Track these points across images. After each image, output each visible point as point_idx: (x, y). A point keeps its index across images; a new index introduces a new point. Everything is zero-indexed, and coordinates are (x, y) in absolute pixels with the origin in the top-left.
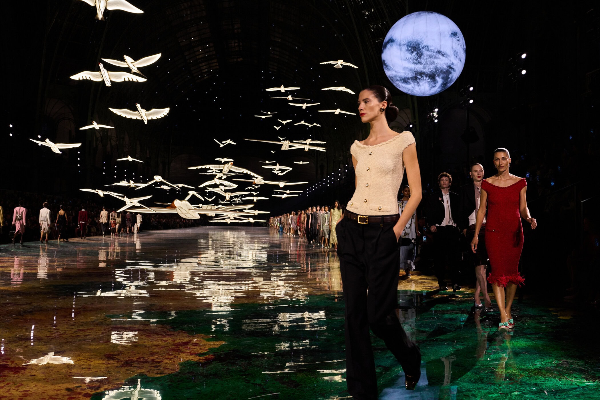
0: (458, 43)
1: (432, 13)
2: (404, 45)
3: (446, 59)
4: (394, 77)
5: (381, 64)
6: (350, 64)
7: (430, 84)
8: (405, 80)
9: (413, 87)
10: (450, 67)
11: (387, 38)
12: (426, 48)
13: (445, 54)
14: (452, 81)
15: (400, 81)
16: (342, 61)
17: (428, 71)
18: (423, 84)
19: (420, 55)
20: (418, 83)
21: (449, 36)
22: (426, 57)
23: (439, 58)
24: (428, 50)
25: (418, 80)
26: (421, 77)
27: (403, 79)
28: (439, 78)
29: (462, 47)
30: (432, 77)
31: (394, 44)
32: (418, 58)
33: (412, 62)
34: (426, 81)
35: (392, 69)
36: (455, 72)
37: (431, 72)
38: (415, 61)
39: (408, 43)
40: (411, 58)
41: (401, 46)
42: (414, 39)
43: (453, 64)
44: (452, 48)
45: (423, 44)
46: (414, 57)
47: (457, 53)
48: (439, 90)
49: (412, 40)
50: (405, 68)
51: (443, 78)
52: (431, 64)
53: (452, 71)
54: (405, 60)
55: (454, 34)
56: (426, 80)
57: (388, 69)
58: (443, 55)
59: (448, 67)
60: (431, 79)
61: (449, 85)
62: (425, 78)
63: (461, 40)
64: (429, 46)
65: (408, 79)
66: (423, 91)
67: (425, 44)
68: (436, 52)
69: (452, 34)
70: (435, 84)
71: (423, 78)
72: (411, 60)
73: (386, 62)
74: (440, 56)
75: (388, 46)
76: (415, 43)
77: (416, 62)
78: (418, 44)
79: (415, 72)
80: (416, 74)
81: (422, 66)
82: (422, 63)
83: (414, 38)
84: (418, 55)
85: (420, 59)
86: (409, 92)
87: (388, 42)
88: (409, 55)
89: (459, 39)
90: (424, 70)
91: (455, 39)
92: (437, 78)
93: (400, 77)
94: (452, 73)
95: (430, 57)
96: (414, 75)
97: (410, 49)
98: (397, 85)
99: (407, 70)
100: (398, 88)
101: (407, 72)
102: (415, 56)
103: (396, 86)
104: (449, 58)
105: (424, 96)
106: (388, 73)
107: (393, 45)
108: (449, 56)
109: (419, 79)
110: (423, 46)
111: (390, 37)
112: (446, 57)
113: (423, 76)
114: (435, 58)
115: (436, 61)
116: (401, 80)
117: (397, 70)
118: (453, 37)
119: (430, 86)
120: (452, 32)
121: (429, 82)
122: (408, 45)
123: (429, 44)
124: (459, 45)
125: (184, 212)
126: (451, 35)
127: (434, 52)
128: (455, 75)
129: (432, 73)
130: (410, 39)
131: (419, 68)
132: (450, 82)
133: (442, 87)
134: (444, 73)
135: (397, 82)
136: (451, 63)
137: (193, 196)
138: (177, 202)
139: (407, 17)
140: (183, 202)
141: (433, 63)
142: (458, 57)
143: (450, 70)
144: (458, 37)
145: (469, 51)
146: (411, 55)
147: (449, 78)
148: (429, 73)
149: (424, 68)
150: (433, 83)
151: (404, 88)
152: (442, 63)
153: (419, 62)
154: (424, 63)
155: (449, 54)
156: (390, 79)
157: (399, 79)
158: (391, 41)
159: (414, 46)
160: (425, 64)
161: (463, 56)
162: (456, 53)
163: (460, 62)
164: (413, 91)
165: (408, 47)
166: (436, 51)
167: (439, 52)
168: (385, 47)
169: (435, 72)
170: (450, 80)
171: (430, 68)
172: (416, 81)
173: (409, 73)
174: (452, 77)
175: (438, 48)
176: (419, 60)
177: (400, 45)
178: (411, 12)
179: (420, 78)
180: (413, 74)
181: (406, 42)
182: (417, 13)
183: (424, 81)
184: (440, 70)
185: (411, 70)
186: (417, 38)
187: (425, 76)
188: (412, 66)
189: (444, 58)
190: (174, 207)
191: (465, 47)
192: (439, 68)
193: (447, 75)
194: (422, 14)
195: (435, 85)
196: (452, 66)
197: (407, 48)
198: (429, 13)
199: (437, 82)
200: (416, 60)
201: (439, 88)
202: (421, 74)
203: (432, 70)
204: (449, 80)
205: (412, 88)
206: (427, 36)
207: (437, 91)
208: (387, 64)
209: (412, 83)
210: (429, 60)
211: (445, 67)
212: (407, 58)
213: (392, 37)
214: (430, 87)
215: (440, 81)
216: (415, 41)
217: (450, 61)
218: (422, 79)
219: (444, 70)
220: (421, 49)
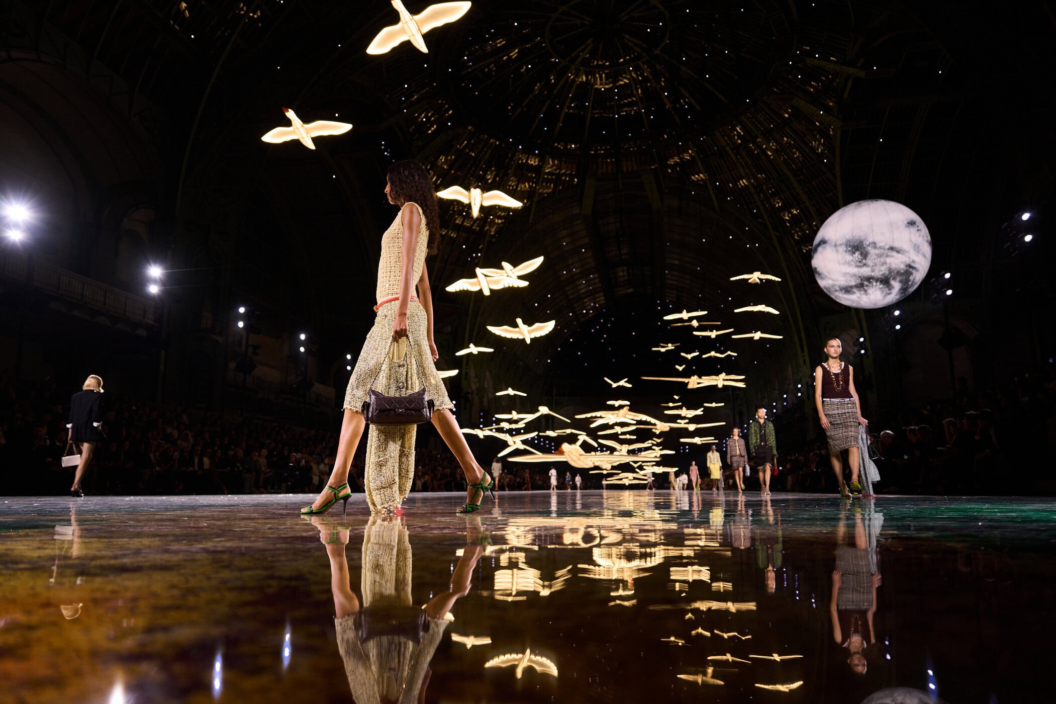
0: (918, 234)
1: (877, 201)
2: (841, 245)
3: (904, 256)
4: (831, 287)
5: (811, 274)
6: (769, 276)
7: (883, 291)
8: (847, 290)
9: (859, 297)
10: (910, 266)
11: (817, 240)
12: (873, 245)
13: (901, 250)
14: (916, 284)
15: (840, 292)
16: (759, 273)
17: (878, 274)
18: (873, 292)
19: (865, 255)
20: (866, 291)
21: (904, 226)
22: (873, 257)
23: (892, 256)
24: (875, 247)
25: (865, 288)
26: (870, 283)
27: (844, 288)
28: (895, 282)
29: (926, 239)
30: (885, 281)
31: (827, 246)
32: (862, 259)
33: (854, 265)
34: (877, 288)
35: (828, 277)
36: (918, 272)
37: (883, 275)
38: (858, 264)
39: (847, 242)
40: (852, 261)
41: (837, 248)
42: (856, 236)
43: (913, 262)
44: (911, 241)
45: (867, 241)
46: (857, 259)
47: (919, 247)
48: (897, 297)
49: (851, 237)
50: (845, 274)
51: (901, 281)
52: (882, 265)
53: (914, 271)
54: (844, 264)
55: (912, 223)
56: (876, 286)
57: (822, 278)
58: (898, 252)
59: (907, 266)
60: (884, 284)
61: (912, 290)
62: (874, 284)
63: (922, 229)
64: (877, 243)
65: (851, 287)
66: (873, 302)
67: (871, 240)
68: (888, 249)
69: (908, 223)
70: (890, 290)
71: (873, 284)
72: (853, 263)
73: (818, 270)
74: (894, 254)
75: (820, 249)
76: (857, 240)
77: (860, 264)
78: (861, 242)
79: (860, 277)
80: (861, 280)
81: (869, 269)
82: (869, 265)
83: (854, 235)
84: (862, 255)
85: (866, 260)
86: (854, 305)
87: (819, 245)
88: (849, 257)
89: (919, 228)
90: (873, 274)
91: (913, 230)
92: (893, 282)
93: (839, 287)
94: (914, 274)
95: (880, 256)
96: (859, 281)
97: (849, 249)
98: (836, 296)
99: (849, 276)
100: (838, 300)
101: (849, 279)
102: (858, 257)
103: (835, 299)
104: (907, 254)
105: (876, 307)
106: (822, 283)
107: (825, 247)
108: (907, 252)
109: (867, 286)
110: (868, 243)
111: (822, 237)
112: (903, 254)
113: (872, 282)
114: (887, 256)
115: (888, 260)
116: (841, 290)
117: (834, 278)
118: (911, 227)
119: (882, 294)
120: (908, 221)
121: (881, 288)
122: (846, 245)
123: (876, 240)
124: (921, 237)
125: (575, 458)
126: (907, 225)
127: (884, 249)
128: (919, 276)
129: (885, 276)
130: (849, 236)
131: (866, 271)
132: (912, 285)
133: (901, 293)
134: (902, 274)
135: (836, 293)
136: (911, 260)
137: (584, 441)
138: (565, 447)
139: (843, 210)
140: (573, 446)
141: (886, 263)
142: (920, 252)
143: (911, 270)
144: (918, 227)
145: (935, 244)
146: (852, 256)
147: (910, 281)
148: (879, 276)
149: (873, 271)
150: (887, 289)
151: (846, 299)
152: (897, 262)
153: (865, 265)
154: (871, 265)
155: (907, 249)
156: (825, 290)
157: (838, 289)
158: (823, 242)
159: (856, 244)
160: (873, 266)
161: (927, 250)
162: (917, 248)
163: (923, 258)
164: (859, 303)
165: (847, 247)
166: (888, 247)
167: (892, 249)
168: (816, 250)
169: (889, 275)
170: (912, 283)
171: (881, 271)
172: (862, 289)
173: (852, 280)
174: (914, 279)
175: (891, 244)
176: (864, 261)
177: (836, 246)
178: (846, 203)
179: (868, 284)
180: (857, 281)
181: (844, 241)
182: (856, 203)
183: (874, 288)
184: (895, 272)
185: (854, 275)
186: (859, 234)
187: (874, 281)
188: (855, 270)
189: (900, 255)
190: (562, 453)
191: (929, 238)
192: (895, 269)
193: (906, 278)
194: (861, 203)
195: (889, 292)
196: (912, 265)
197: (845, 249)
198: (872, 201)
199: (893, 287)
200: (860, 262)
201: (896, 295)
202: (869, 279)
203: (883, 272)
204: (910, 283)
205: (858, 299)
206: (873, 231)
207: (894, 300)
208: (820, 272)
209: (857, 292)
210: (879, 260)
211: (902, 267)
212: (848, 261)
213: (823, 238)
214: (884, 294)
215: (896, 285)
216: (856, 238)
217: (909, 258)
218: (871, 285)
219: (902, 271)
220: (865, 248)
